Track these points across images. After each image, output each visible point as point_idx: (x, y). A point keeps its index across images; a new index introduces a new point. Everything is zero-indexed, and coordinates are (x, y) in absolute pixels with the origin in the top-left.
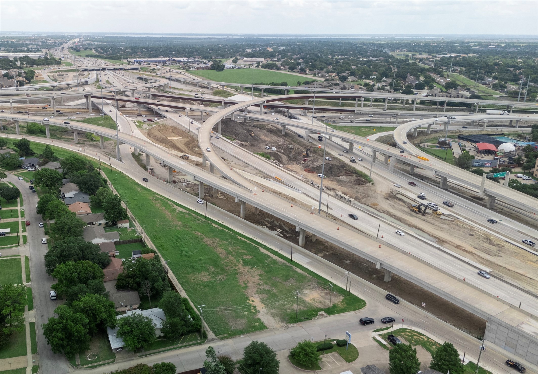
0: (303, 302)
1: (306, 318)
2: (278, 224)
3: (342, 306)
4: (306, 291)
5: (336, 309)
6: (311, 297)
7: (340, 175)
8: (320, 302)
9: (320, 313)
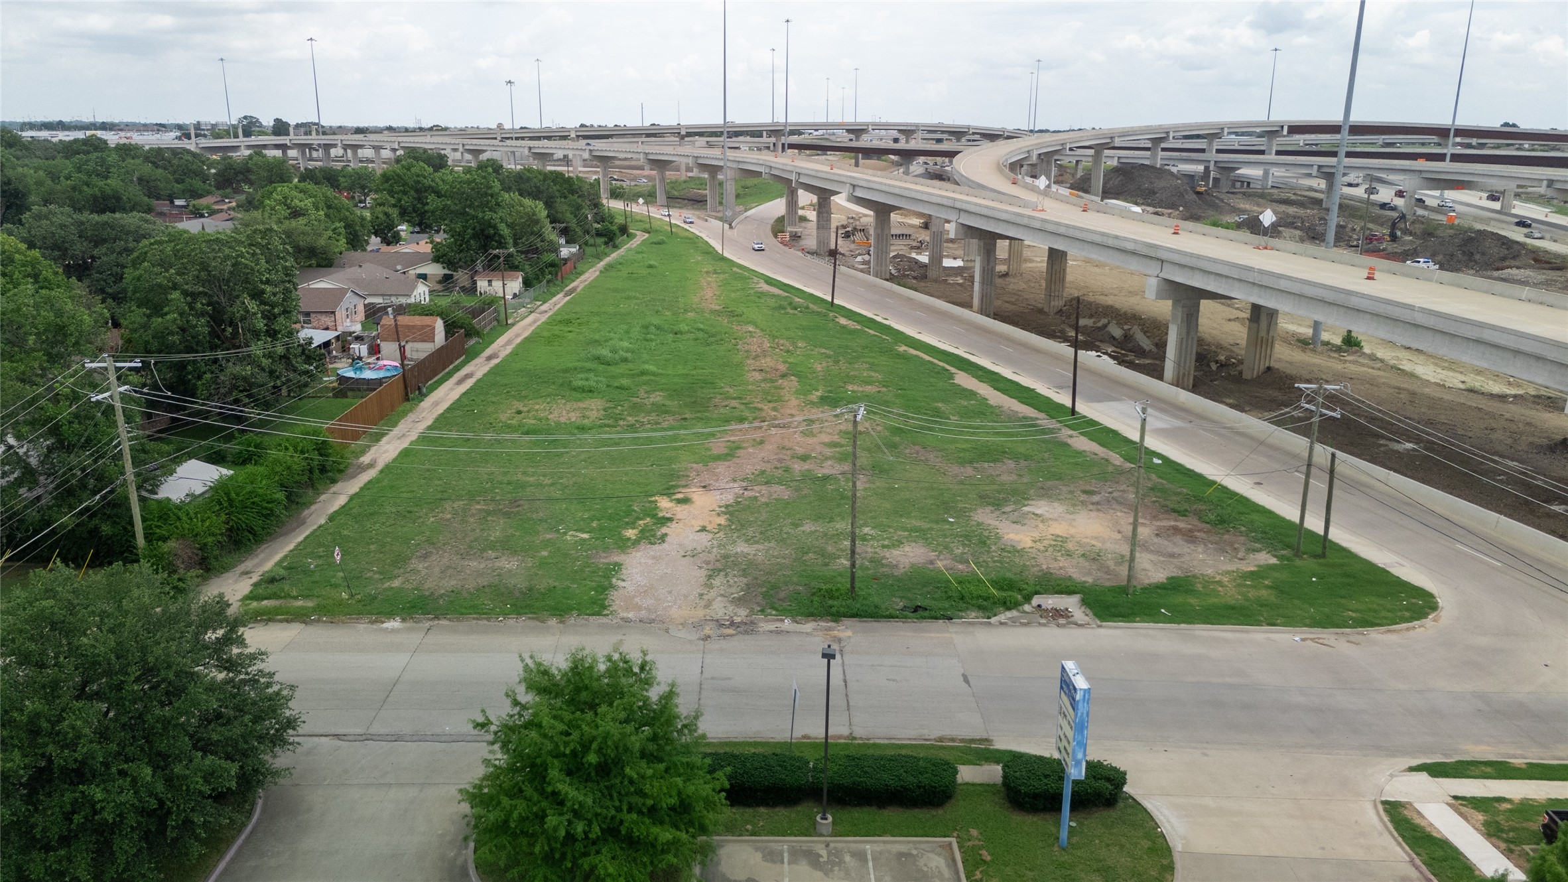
0: (981, 540)
1: (916, 609)
2: (1117, 332)
3: (1231, 595)
4: (1041, 507)
5: (1178, 599)
6: (1059, 529)
7: (1507, 263)
8: (1094, 557)
9: (1050, 601)
